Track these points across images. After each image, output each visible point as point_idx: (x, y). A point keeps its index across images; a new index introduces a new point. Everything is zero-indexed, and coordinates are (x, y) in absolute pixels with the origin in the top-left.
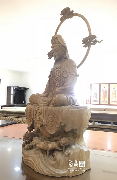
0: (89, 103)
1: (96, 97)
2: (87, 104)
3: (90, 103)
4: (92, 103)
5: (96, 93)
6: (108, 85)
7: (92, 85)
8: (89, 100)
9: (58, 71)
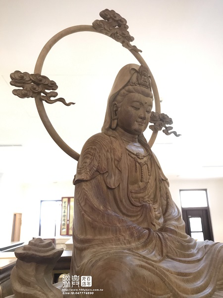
0: (66, 234)
2: (61, 235)
3: (68, 234)
4: (71, 232)
7: (71, 199)
9: (145, 168)
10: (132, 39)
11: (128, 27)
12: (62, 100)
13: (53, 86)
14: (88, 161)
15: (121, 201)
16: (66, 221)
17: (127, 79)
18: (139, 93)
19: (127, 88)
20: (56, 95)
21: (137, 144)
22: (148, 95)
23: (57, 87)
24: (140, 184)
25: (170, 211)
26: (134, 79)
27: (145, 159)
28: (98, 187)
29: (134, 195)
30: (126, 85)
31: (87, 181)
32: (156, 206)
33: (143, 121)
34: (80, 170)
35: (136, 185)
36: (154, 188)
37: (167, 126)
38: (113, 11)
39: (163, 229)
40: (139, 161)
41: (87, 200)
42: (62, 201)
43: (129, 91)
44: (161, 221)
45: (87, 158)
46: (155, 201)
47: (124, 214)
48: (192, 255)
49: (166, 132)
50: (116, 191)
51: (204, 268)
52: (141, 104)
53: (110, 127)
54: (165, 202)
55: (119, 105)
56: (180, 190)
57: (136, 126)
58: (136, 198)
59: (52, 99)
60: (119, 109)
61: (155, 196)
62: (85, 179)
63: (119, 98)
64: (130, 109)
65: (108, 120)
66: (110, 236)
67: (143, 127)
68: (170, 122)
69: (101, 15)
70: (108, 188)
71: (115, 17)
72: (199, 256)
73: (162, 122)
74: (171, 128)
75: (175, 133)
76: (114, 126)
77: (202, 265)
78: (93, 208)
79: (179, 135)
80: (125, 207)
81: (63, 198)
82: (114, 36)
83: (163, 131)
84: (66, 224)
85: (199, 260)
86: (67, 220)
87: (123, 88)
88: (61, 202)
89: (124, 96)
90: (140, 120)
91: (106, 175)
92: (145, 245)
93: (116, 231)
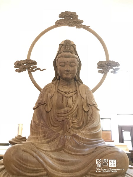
10: (82, 22)
11: (78, 16)
12: (39, 69)
20: (36, 67)
23: (36, 63)
29: (60, 115)
35: (63, 109)
37: (114, 68)
38: (66, 12)
40: (67, 95)
49: (114, 72)
50: (50, 113)
57: (64, 76)
69: (60, 16)
71: (68, 14)
74: (119, 69)
83: (111, 72)
90: (66, 72)
91: (45, 105)
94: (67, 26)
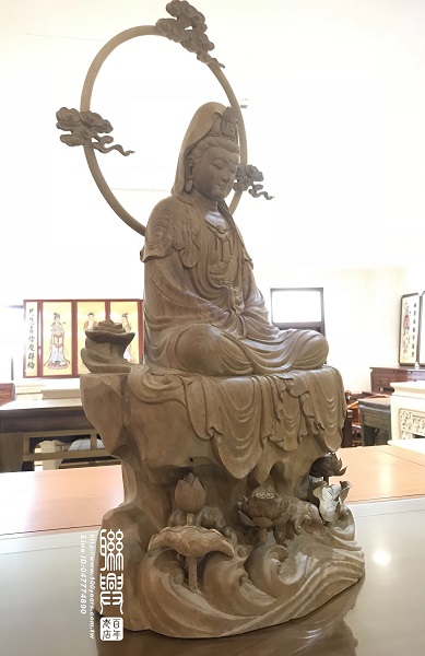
0: (36, 374)
1: (61, 349)
2: (25, 376)
3: (40, 375)
4: (47, 371)
5: (62, 335)
6: (103, 304)
7: (45, 304)
8: (35, 361)
9: (226, 244)
10: (211, 47)
11: (206, 27)
12: (119, 148)
13: (107, 127)
14: (161, 234)
15: (199, 282)
16: (35, 348)
17: (208, 126)
18: (222, 147)
19: (208, 139)
20: (110, 140)
21: (218, 214)
22: (234, 150)
23: (111, 129)
24: (221, 263)
25: (252, 297)
26: (217, 127)
27: (227, 233)
28: (174, 265)
29: (214, 276)
30: (206, 135)
31: (160, 258)
32: (237, 290)
33: (226, 185)
34: (150, 245)
35: (216, 265)
36: (235, 269)
37: (255, 183)
39: (245, 313)
40: (220, 236)
41: (162, 279)
42: (24, 307)
43: (212, 145)
44: (242, 306)
45: (159, 230)
46: (235, 283)
47: (202, 296)
48: (273, 339)
49: (254, 193)
50: (193, 270)
51: (284, 350)
52: (225, 162)
53: (184, 190)
54: (247, 287)
55: (196, 161)
56: (272, 290)
57: (217, 190)
58: (216, 279)
59: (107, 146)
60: (196, 167)
61: (236, 278)
62: (159, 255)
63: (196, 151)
64: (211, 167)
65: (182, 178)
66: (191, 316)
67: (225, 192)
68: (260, 177)
69: (169, 9)
70: (184, 267)
72: (280, 340)
73: (249, 179)
74: (261, 187)
75: (266, 194)
76: (189, 188)
77: (282, 347)
78: (170, 288)
79: (271, 198)
80: (203, 289)
81: (26, 301)
82: (187, 45)
83: (250, 191)
84: (35, 355)
85: (279, 343)
86: (38, 348)
87: (203, 138)
88: (22, 310)
89: (204, 149)
91: (182, 252)
92: (226, 326)
93: (197, 311)
94: (179, 45)
